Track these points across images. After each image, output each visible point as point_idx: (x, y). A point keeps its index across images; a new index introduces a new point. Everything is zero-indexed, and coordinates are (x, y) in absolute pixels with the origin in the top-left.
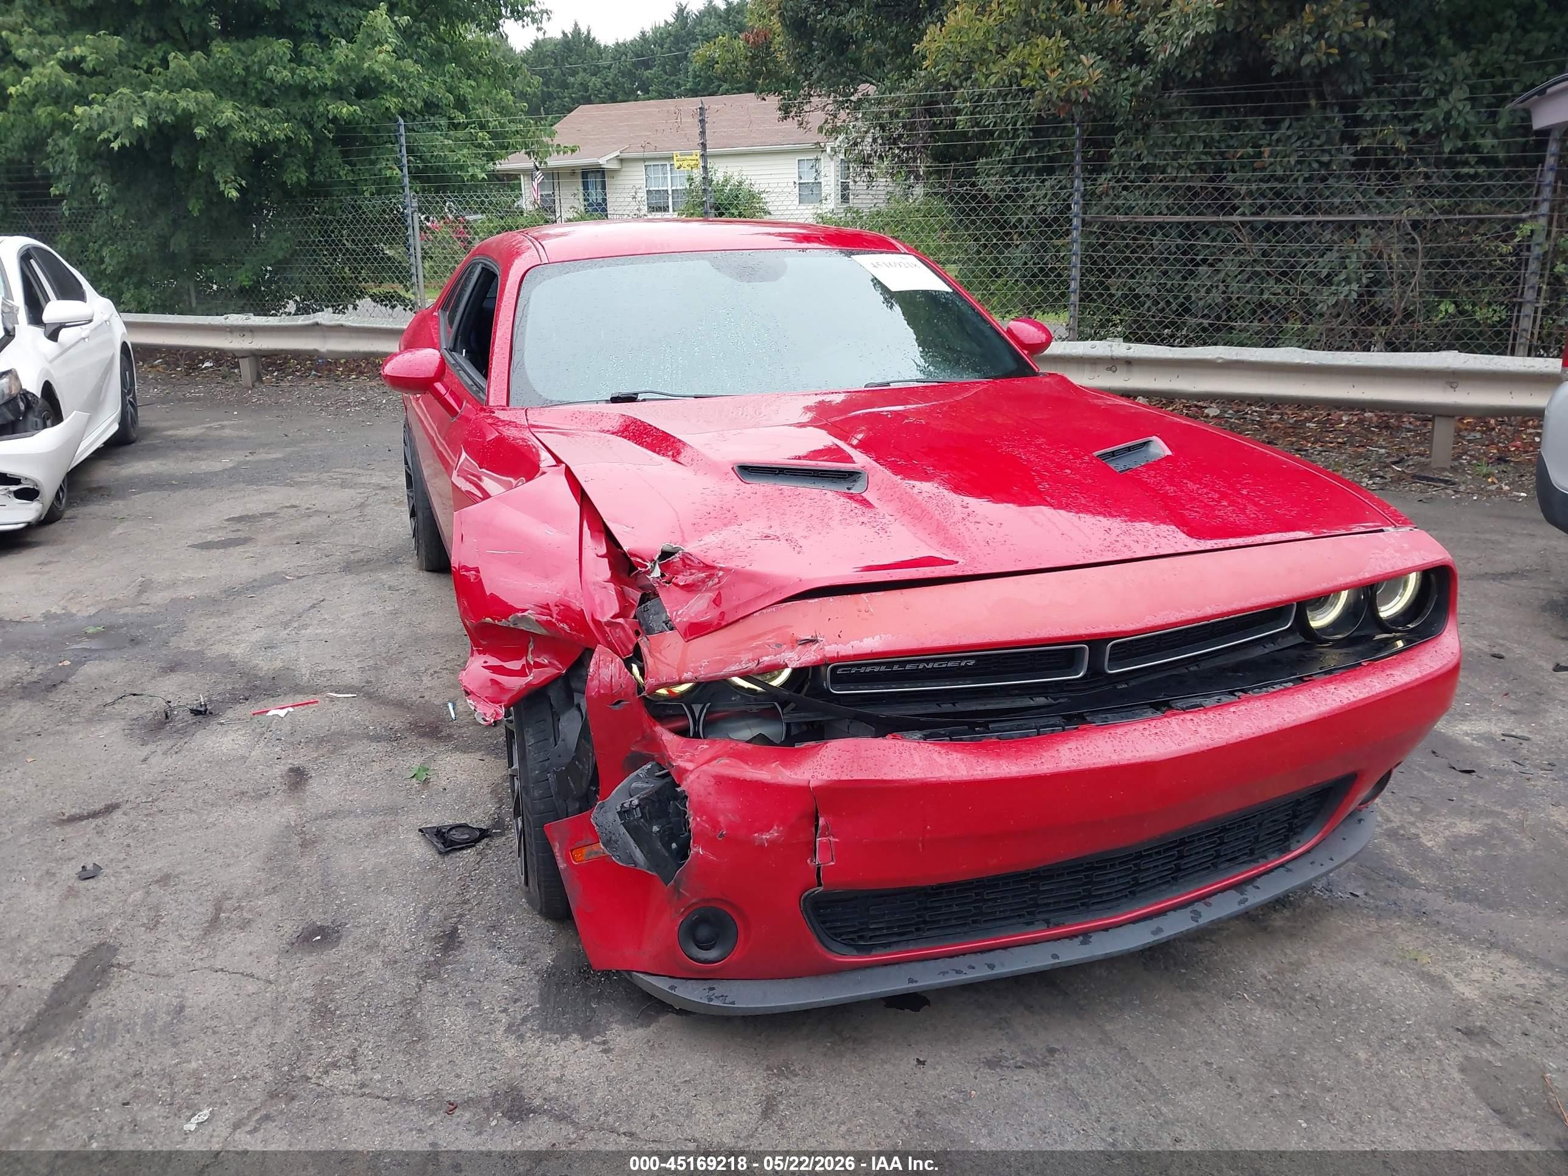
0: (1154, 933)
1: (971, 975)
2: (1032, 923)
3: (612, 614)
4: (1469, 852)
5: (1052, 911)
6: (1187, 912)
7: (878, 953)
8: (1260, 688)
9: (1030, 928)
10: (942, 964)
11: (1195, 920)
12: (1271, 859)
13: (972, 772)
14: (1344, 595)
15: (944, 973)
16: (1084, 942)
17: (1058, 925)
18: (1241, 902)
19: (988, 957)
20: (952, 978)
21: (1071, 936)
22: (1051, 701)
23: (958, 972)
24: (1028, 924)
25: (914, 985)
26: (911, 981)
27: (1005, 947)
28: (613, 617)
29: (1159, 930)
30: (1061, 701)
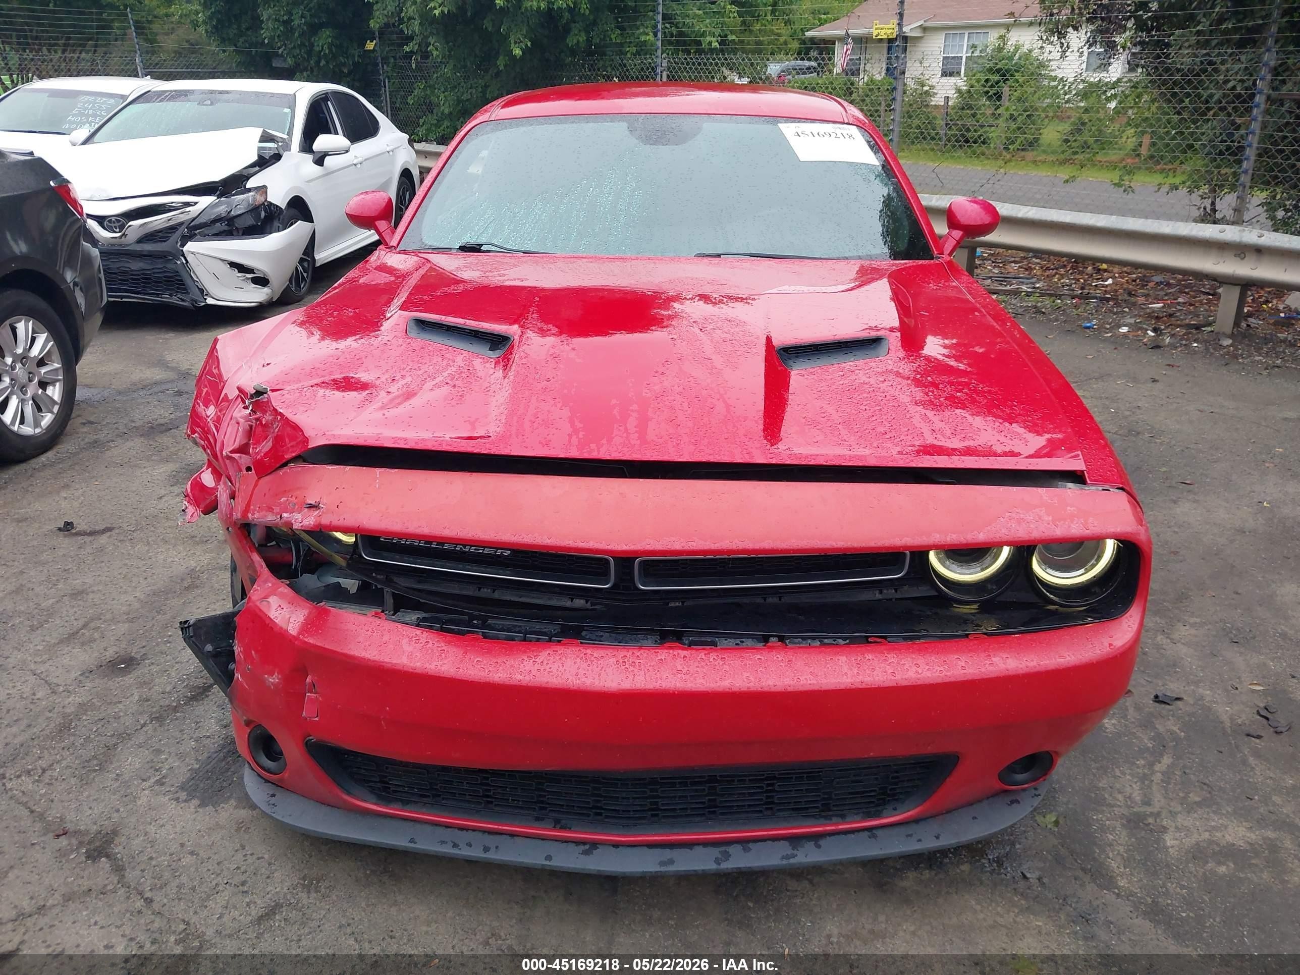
0: (662, 864)
1: (465, 852)
2: (542, 819)
3: (231, 449)
4: (1210, 865)
5: (563, 813)
6: (715, 852)
7: (396, 806)
8: (804, 638)
9: (537, 824)
10: (447, 834)
11: (717, 861)
12: (848, 819)
13: (427, 665)
14: (1006, 551)
15: (443, 842)
16: (586, 853)
17: (563, 828)
18: (787, 857)
19: (490, 840)
20: (447, 850)
21: (578, 842)
22: (588, 606)
23: (455, 845)
24: (538, 819)
25: (412, 845)
26: (412, 841)
27: (512, 835)
28: (231, 452)
29: (671, 862)
30: (597, 607)
